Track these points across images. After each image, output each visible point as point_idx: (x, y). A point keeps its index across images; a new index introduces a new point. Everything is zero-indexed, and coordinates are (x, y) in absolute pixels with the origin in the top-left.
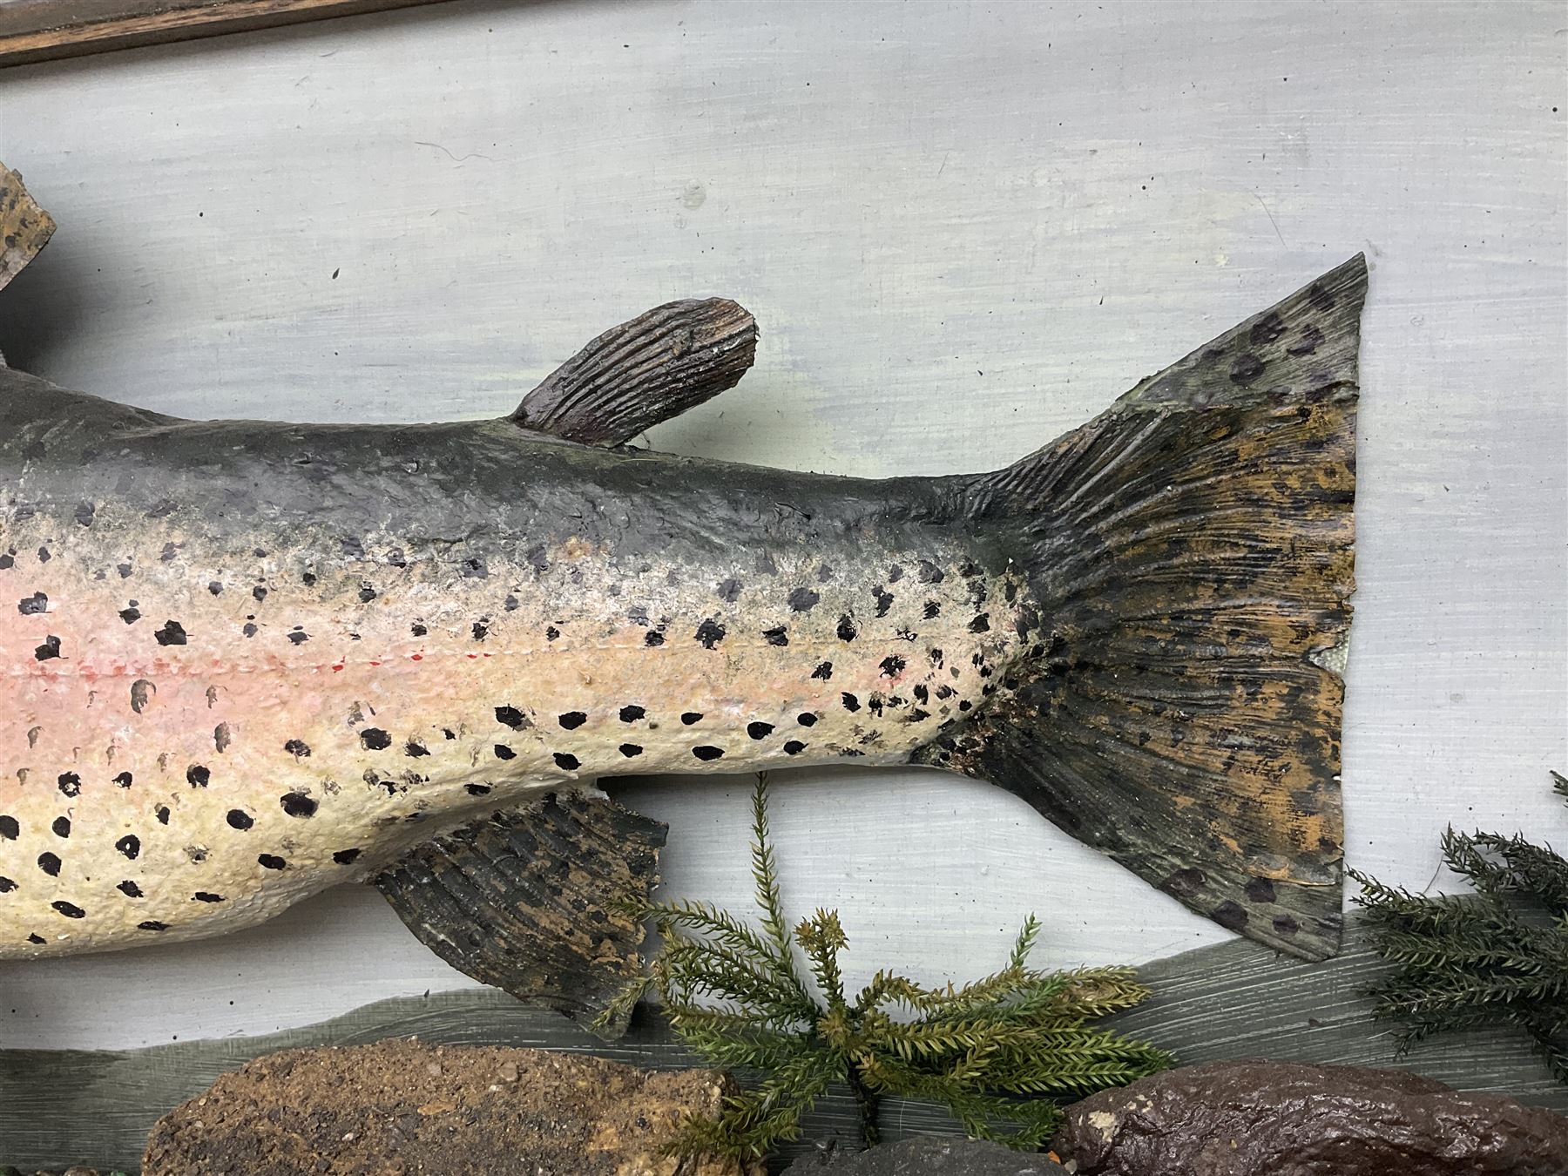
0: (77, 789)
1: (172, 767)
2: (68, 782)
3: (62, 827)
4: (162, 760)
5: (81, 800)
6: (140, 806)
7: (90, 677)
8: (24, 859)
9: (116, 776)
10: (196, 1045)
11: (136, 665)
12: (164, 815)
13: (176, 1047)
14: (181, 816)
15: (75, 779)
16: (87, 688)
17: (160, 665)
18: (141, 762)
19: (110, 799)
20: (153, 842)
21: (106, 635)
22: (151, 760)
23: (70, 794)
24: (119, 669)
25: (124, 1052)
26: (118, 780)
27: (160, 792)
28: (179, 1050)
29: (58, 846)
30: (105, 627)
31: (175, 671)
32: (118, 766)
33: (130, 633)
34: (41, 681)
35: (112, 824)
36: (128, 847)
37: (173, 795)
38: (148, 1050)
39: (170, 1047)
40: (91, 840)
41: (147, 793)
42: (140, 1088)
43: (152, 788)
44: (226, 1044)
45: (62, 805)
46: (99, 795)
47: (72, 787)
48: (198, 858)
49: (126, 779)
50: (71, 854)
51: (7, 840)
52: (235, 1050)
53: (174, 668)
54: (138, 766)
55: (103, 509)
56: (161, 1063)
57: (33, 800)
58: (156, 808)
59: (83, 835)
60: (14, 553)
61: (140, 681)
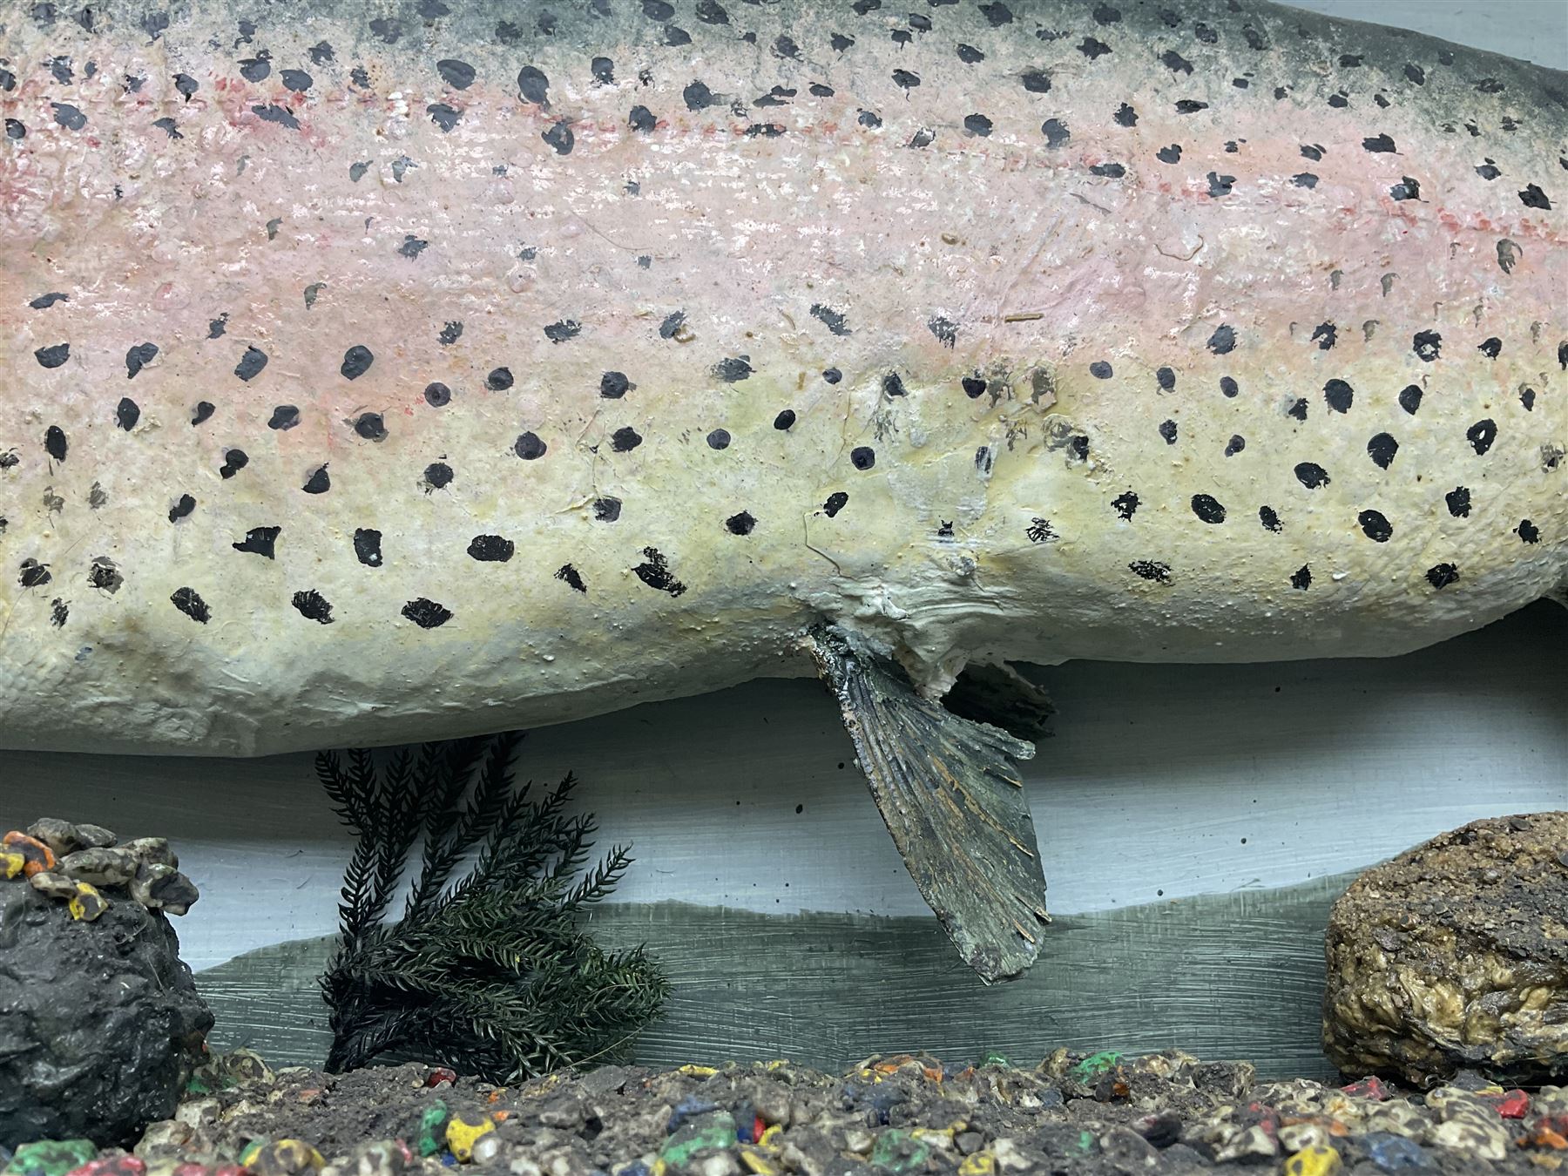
0: (1436, 352)
1: (1544, 340)
2: (1426, 343)
3: (1411, 399)
4: (1535, 329)
5: (1439, 365)
6: (1503, 383)
7: (1453, 226)
8: (1351, 439)
9: (1482, 342)
10: (1192, 904)
11: (1502, 222)
12: (1528, 399)
13: (1162, 907)
14: (1547, 403)
15: (1434, 339)
16: (1448, 237)
17: (1526, 227)
18: (1513, 327)
19: (1473, 370)
20: (1511, 432)
21: (1464, 188)
22: (1523, 328)
23: (1426, 358)
24: (1484, 222)
25: (1082, 916)
26: (1483, 347)
27: (1528, 370)
28: (1168, 910)
29: (1402, 425)
30: (1462, 179)
31: (1543, 235)
32: (1487, 329)
33: (1491, 189)
34: (1399, 222)
35: (1468, 403)
36: (1482, 435)
37: (1541, 375)
38: (1120, 912)
39: (1152, 908)
40: (1442, 421)
41: (1514, 368)
42: (1104, 970)
43: (1520, 363)
44: (1236, 901)
45: (1415, 371)
46: (1462, 362)
47: (1429, 349)
48: (1552, 463)
49: (1493, 347)
50: (1414, 437)
51: (1335, 412)
52: (1249, 909)
53: (1541, 231)
54: (1510, 332)
55: (1432, 73)
56: (1139, 931)
57: (1378, 362)
58: (1520, 388)
59: (1434, 413)
60: (1347, 95)
61: (1505, 241)
